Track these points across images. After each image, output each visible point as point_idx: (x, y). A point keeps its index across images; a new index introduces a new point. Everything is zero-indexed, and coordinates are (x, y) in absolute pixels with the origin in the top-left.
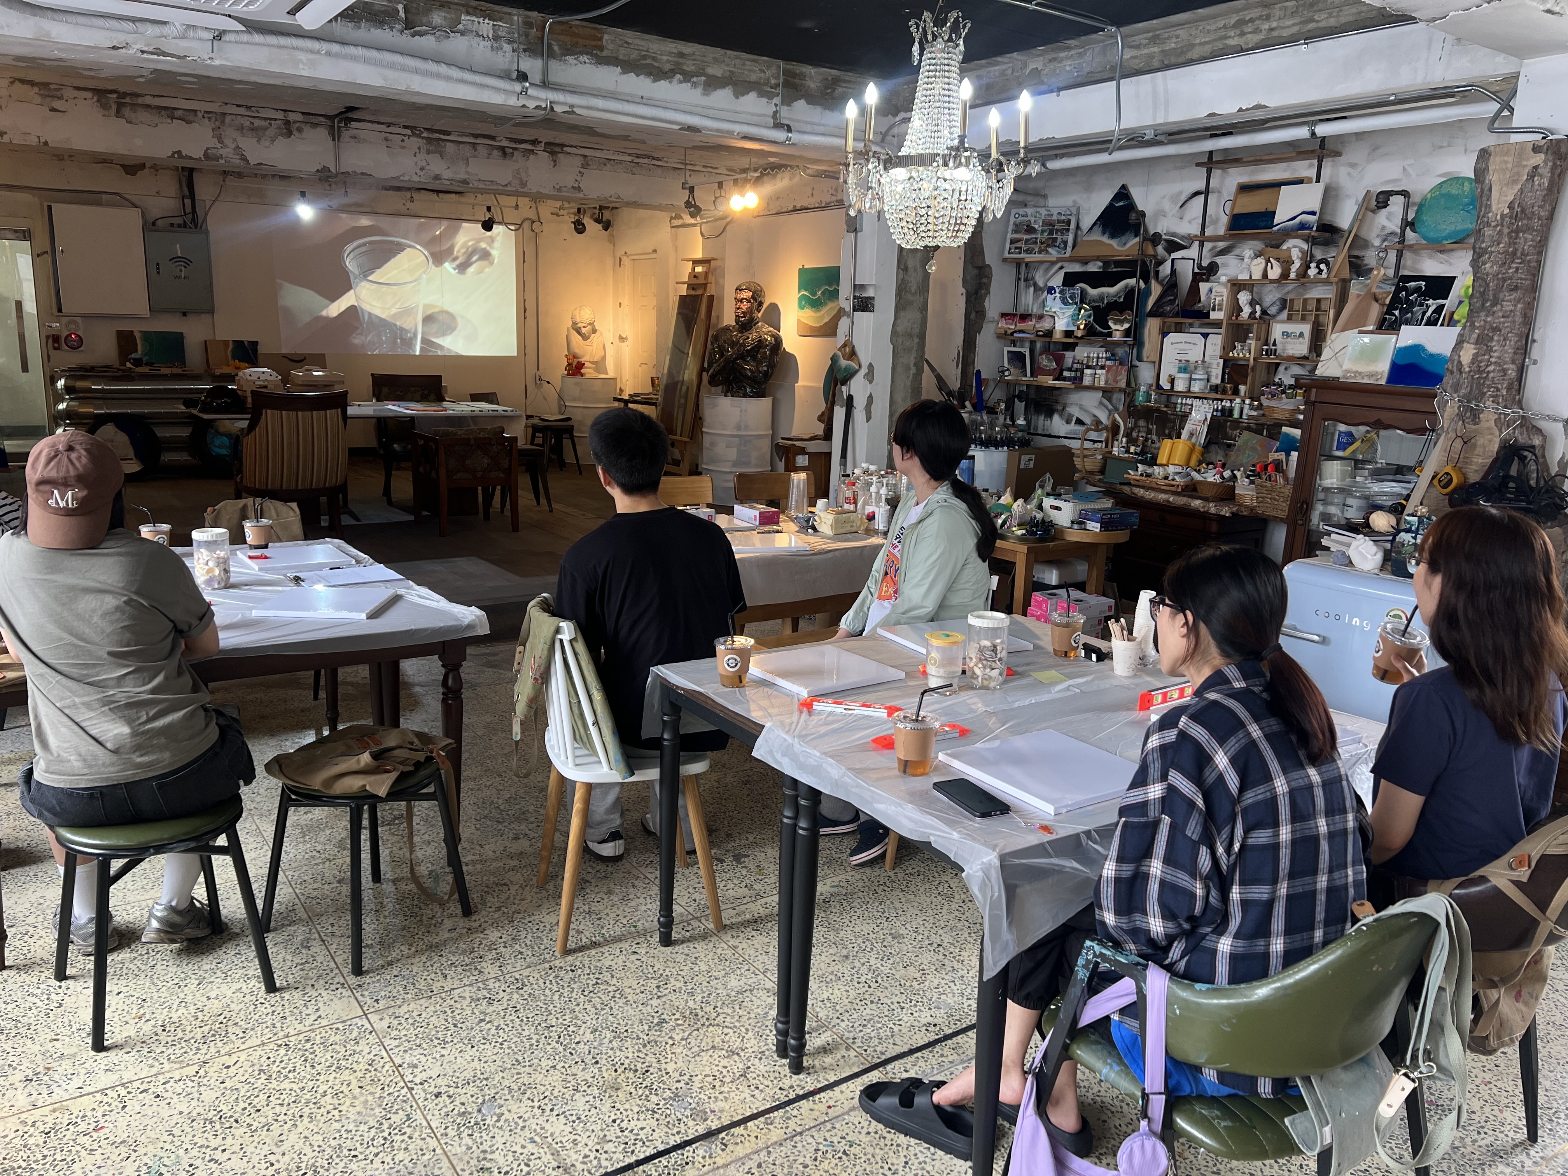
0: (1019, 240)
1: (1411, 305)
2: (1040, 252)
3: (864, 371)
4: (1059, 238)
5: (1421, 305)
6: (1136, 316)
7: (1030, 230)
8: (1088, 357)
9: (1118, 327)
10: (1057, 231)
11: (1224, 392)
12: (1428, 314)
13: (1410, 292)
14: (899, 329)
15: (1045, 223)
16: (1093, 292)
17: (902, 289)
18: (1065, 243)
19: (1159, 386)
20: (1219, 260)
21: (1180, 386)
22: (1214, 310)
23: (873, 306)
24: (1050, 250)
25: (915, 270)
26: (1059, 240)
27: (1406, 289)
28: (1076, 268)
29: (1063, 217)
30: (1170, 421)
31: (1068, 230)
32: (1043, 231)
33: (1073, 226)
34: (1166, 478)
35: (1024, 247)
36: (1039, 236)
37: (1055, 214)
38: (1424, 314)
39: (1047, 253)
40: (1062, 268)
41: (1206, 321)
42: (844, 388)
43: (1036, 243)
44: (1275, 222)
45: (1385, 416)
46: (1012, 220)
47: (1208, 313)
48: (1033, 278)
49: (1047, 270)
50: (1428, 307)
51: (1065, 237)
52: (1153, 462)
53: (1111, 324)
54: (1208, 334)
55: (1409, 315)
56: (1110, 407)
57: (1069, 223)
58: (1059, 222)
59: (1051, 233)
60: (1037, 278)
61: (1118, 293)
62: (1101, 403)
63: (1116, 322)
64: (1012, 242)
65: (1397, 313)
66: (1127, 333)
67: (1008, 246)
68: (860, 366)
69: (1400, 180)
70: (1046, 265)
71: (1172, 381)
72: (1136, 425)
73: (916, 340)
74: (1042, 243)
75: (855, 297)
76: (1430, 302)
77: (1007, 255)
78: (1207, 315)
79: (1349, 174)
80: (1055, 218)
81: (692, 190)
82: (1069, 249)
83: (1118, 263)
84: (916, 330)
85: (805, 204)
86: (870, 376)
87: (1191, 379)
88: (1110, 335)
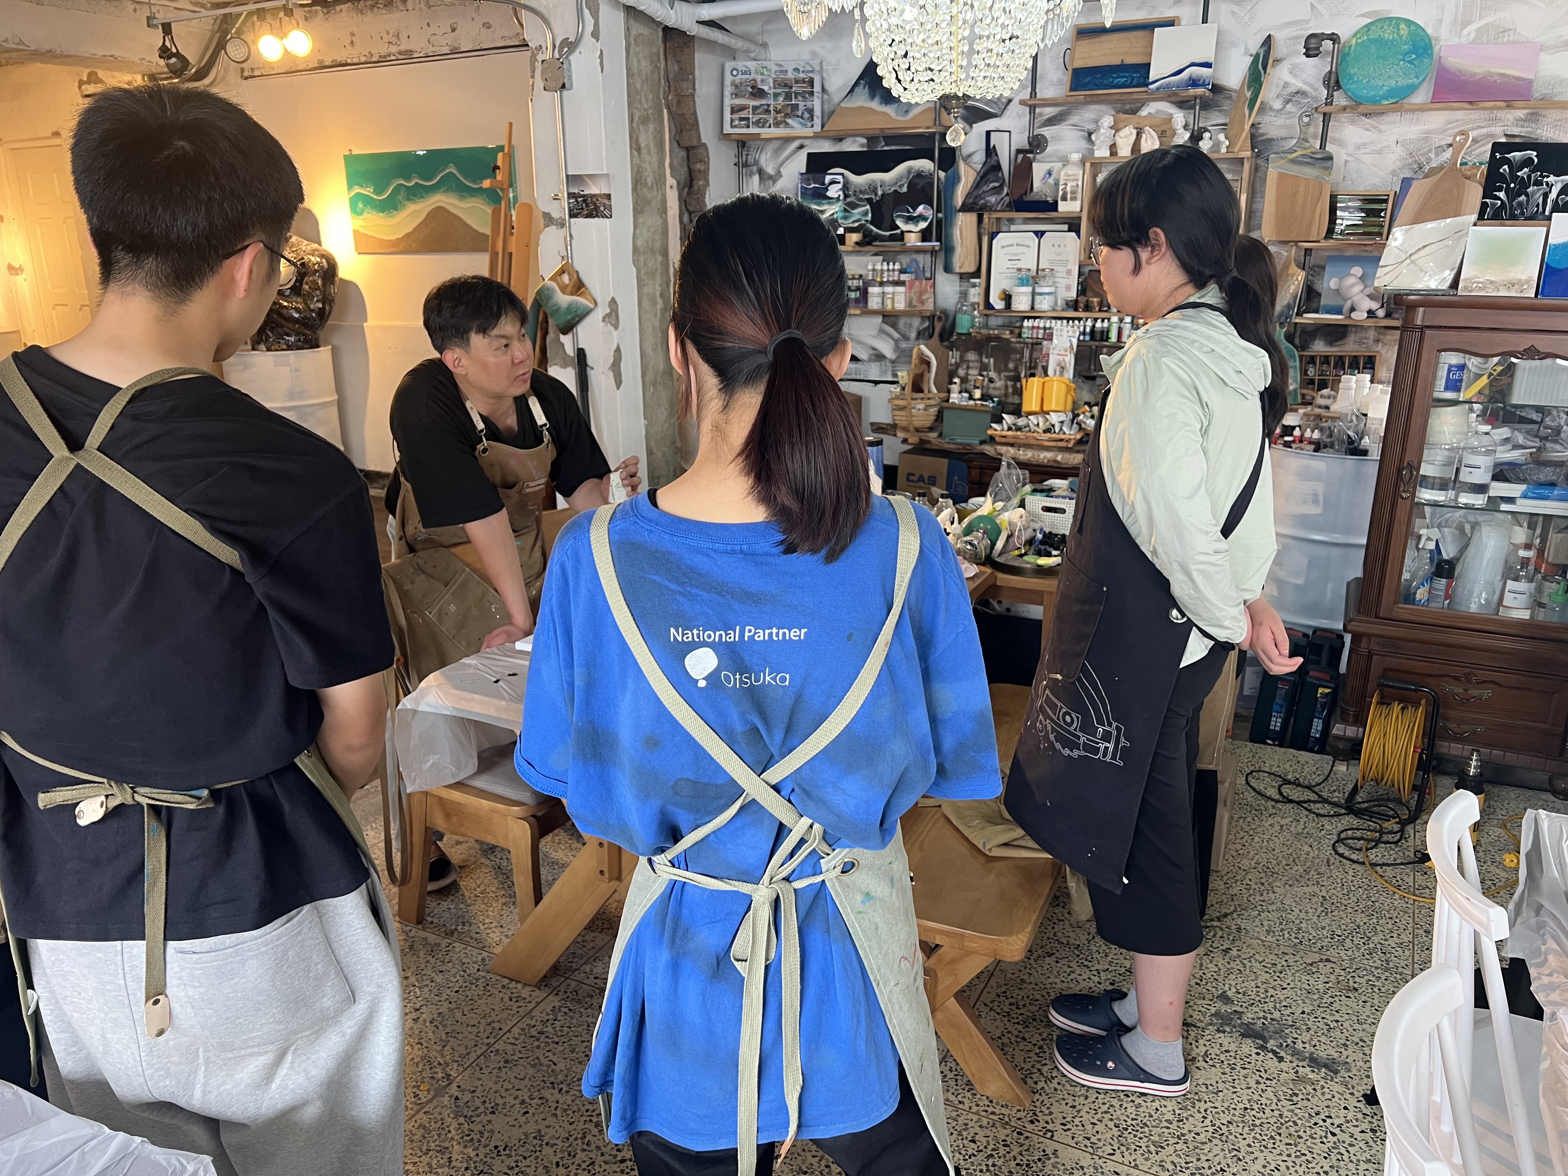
0: (742, 108)
1: (1524, 185)
2: (777, 124)
3: (602, 310)
4: (801, 105)
5: (1538, 183)
6: (938, 211)
7: (758, 93)
8: (874, 270)
9: (910, 227)
10: (796, 94)
11: (1088, 308)
12: (1553, 195)
13: (1515, 167)
14: (639, 243)
15: (777, 83)
16: (859, 180)
17: (637, 182)
18: (811, 111)
19: (988, 305)
20: (1047, 132)
21: (1021, 304)
22: (1064, 199)
23: (610, 208)
24: (789, 121)
25: (649, 150)
26: (801, 108)
27: (1508, 162)
28: (826, 147)
29: (802, 75)
30: (1016, 351)
31: (812, 93)
32: (776, 95)
33: (817, 88)
34: (1047, 431)
35: (753, 118)
36: (771, 102)
37: (790, 70)
38: (1546, 196)
39: (787, 125)
40: (801, 147)
41: (1053, 214)
42: (566, 340)
43: (768, 111)
44: (1151, 79)
45: (1542, 342)
46: (728, 79)
47: (1056, 203)
48: (756, 162)
49: (778, 151)
50: (1550, 186)
51: (809, 104)
52: (1017, 411)
53: (899, 222)
54: (1043, 233)
55: (1523, 198)
56: (896, 335)
57: (811, 82)
58: (797, 82)
59: (788, 97)
60: (763, 162)
61: (900, 178)
62: (882, 331)
63: (910, 219)
64: (733, 111)
65: (1502, 195)
66: (925, 235)
67: (727, 116)
68: (596, 304)
69: (1307, 22)
70: (776, 144)
71: (1007, 298)
72: (963, 360)
73: (660, 258)
74: (778, 112)
75: (571, 195)
76: (1552, 179)
77: (728, 129)
78: (1054, 207)
79: (1233, 13)
80: (791, 75)
81: (167, 29)
82: (817, 121)
83: (890, 139)
84: (658, 245)
85: (340, 59)
86: (613, 317)
87: (1034, 294)
88: (901, 237)
